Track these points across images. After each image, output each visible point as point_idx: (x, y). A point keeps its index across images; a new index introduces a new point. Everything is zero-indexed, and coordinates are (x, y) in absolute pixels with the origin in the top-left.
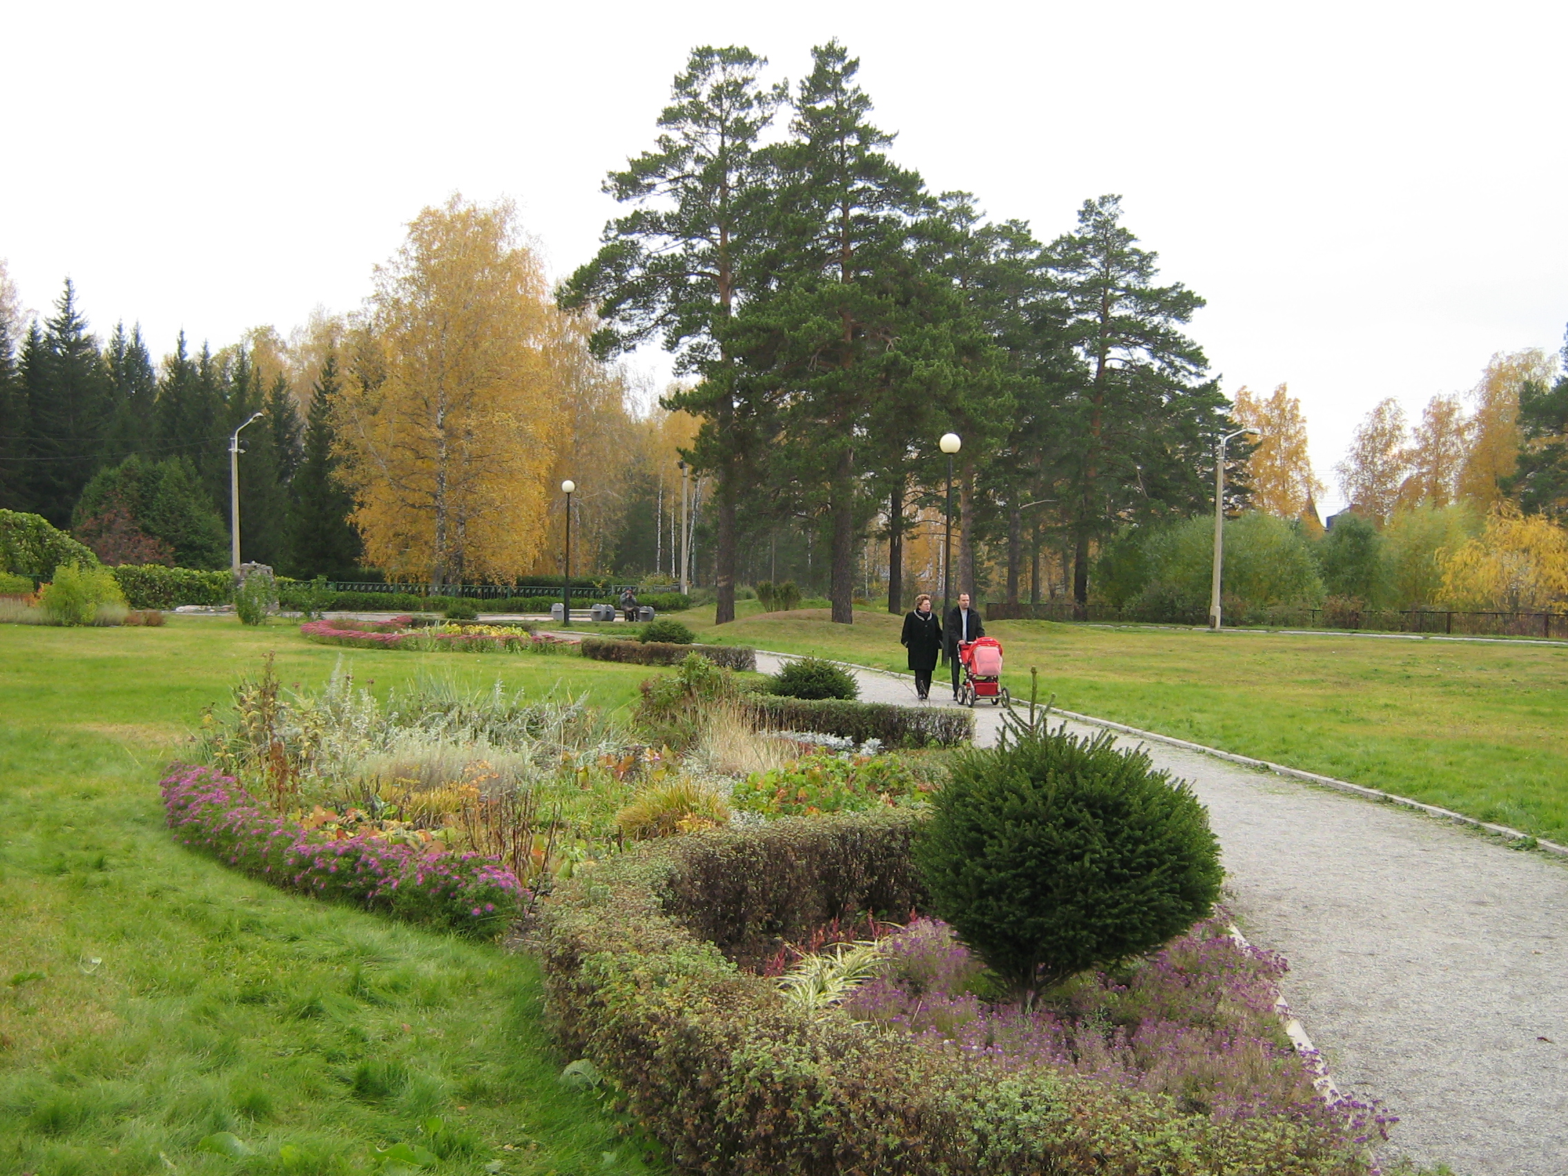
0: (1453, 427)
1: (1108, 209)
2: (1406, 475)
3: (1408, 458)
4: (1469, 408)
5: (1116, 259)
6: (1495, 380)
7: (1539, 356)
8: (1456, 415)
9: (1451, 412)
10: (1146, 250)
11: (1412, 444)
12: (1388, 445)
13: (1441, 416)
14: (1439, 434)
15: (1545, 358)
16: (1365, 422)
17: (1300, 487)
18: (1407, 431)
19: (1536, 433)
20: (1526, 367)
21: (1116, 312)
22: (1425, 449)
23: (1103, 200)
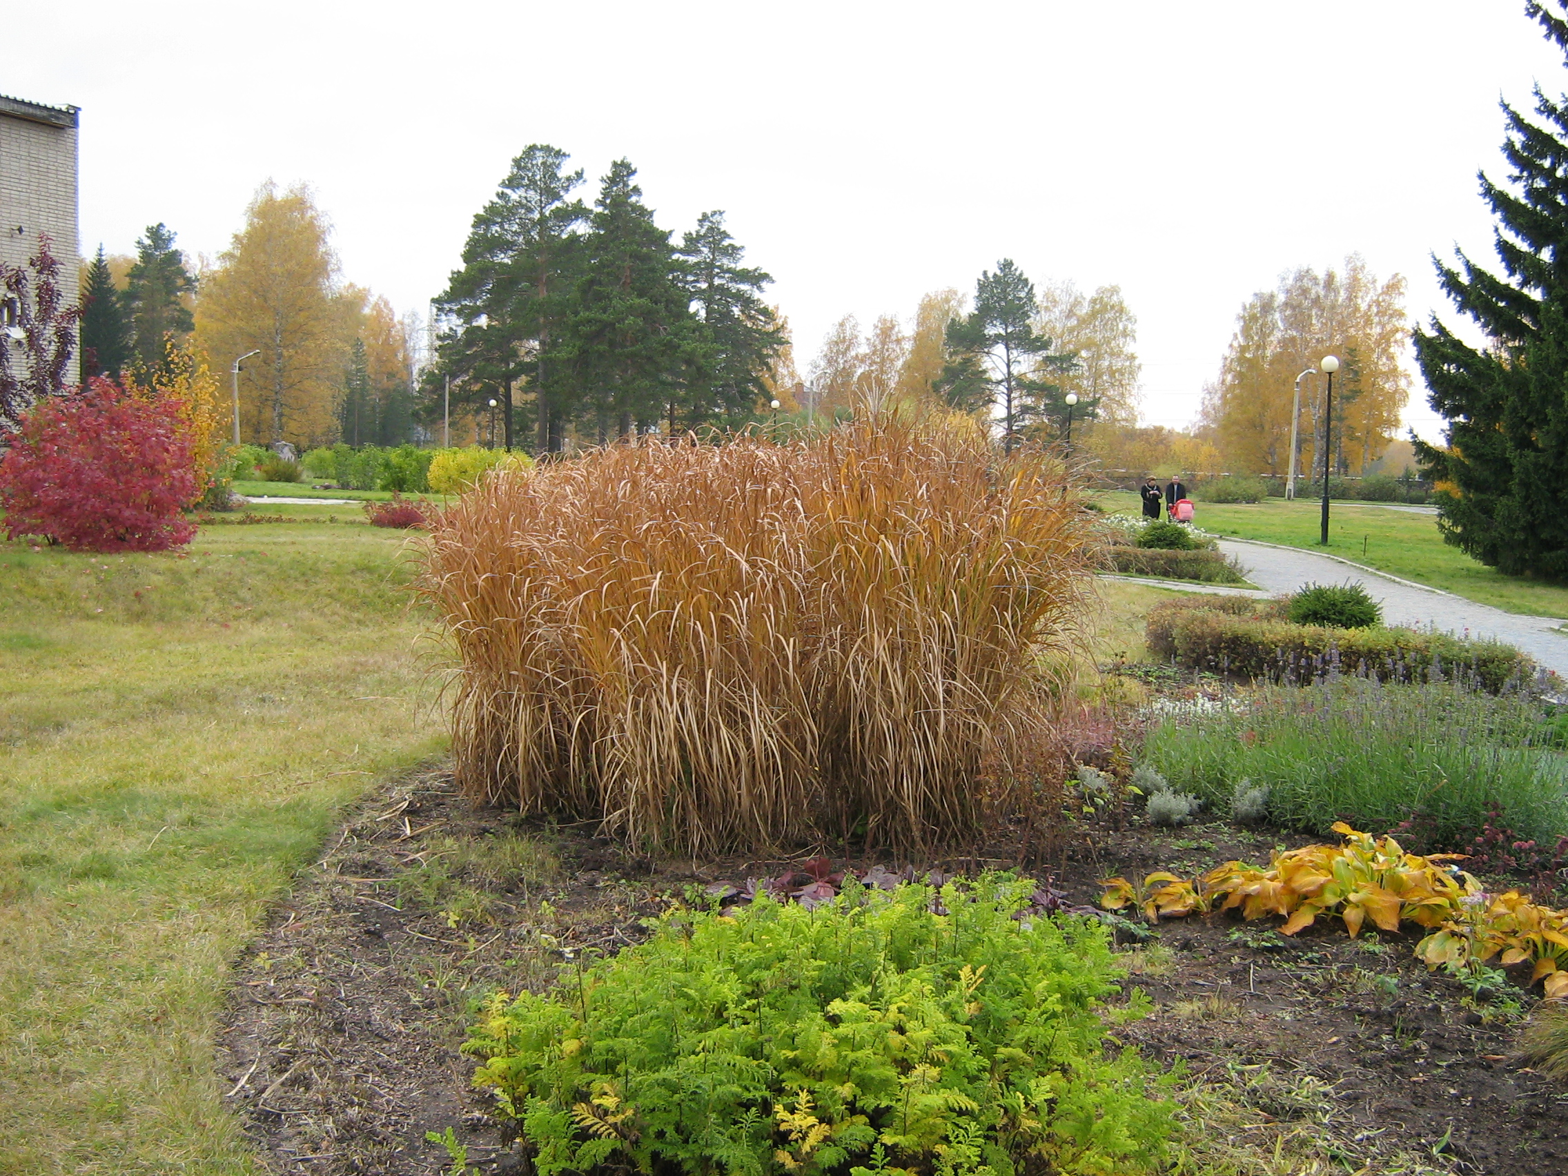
0: (894, 338)
1: (716, 218)
2: (859, 371)
3: (862, 359)
4: (907, 328)
5: (716, 248)
6: (927, 308)
7: (955, 293)
8: (896, 329)
9: (893, 327)
10: (738, 245)
11: (864, 349)
12: (848, 349)
13: (886, 331)
14: (883, 343)
15: (960, 295)
16: (832, 332)
17: (786, 379)
18: (862, 339)
19: (955, 353)
20: (947, 301)
21: (717, 282)
22: (874, 353)
23: (714, 213)
